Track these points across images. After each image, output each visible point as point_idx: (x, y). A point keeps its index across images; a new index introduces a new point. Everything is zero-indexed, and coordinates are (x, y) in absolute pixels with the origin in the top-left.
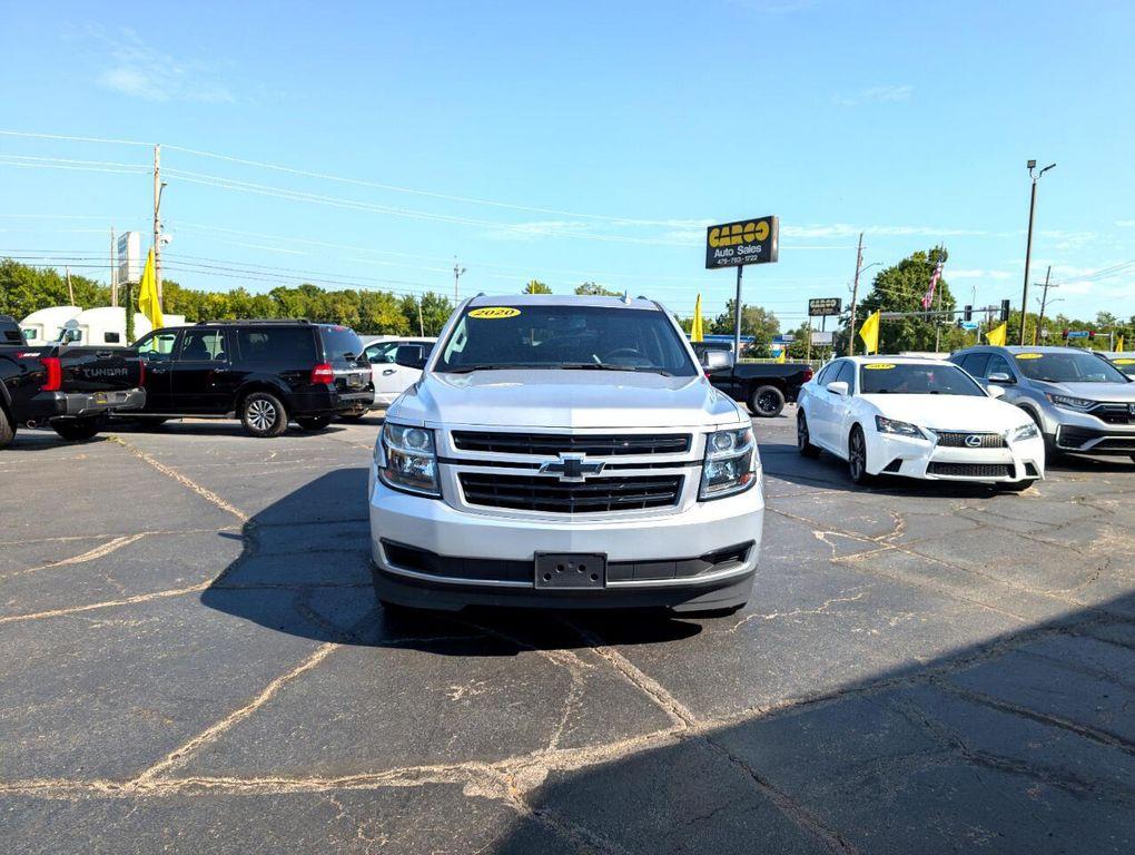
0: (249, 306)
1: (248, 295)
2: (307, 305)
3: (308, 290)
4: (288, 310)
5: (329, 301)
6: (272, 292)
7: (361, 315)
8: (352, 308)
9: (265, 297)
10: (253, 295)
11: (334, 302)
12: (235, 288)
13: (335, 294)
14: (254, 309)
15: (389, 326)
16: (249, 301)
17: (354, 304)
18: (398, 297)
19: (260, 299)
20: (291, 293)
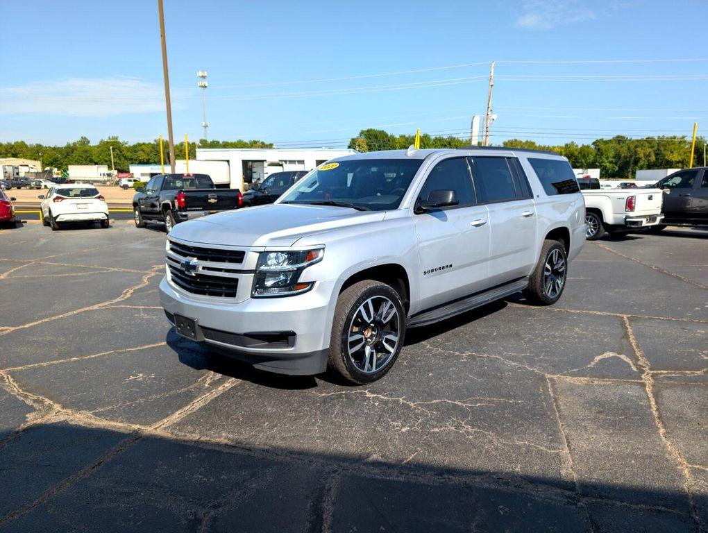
0: (576, 153)
1: (577, 146)
2: (617, 150)
3: (620, 140)
4: (602, 154)
5: (632, 146)
6: (594, 143)
7: (657, 154)
8: (649, 150)
9: (588, 147)
10: (580, 146)
11: (636, 147)
12: (569, 142)
13: (638, 141)
14: (579, 156)
15: (679, 162)
16: (576, 150)
17: (652, 147)
18: (688, 139)
19: (585, 148)
20: (606, 142)
